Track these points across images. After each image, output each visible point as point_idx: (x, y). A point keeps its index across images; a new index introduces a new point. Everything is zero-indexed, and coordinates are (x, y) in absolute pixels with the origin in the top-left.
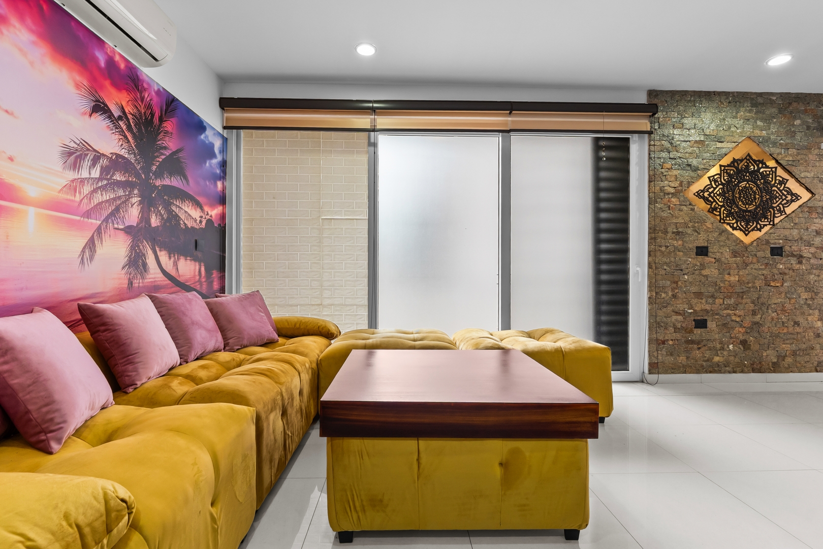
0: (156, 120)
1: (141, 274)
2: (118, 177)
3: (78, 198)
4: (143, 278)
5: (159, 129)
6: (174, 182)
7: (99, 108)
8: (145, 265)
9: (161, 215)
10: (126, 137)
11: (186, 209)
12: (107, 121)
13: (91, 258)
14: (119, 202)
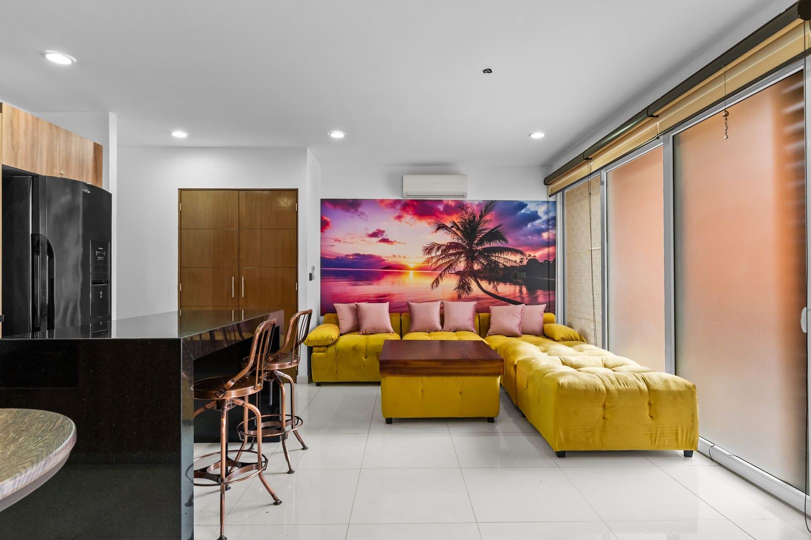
0: (477, 218)
1: (467, 292)
2: (451, 252)
3: (430, 264)
4: (468, 294)
5: (480, 221)
6: (494, 244)
7: (441, 227)
8: (469, 288)
9: (481, 263)
10: (456, 234)
11: (505, 257)
12: (445, 231)
13: (437, 286)
14: (452, 262)
